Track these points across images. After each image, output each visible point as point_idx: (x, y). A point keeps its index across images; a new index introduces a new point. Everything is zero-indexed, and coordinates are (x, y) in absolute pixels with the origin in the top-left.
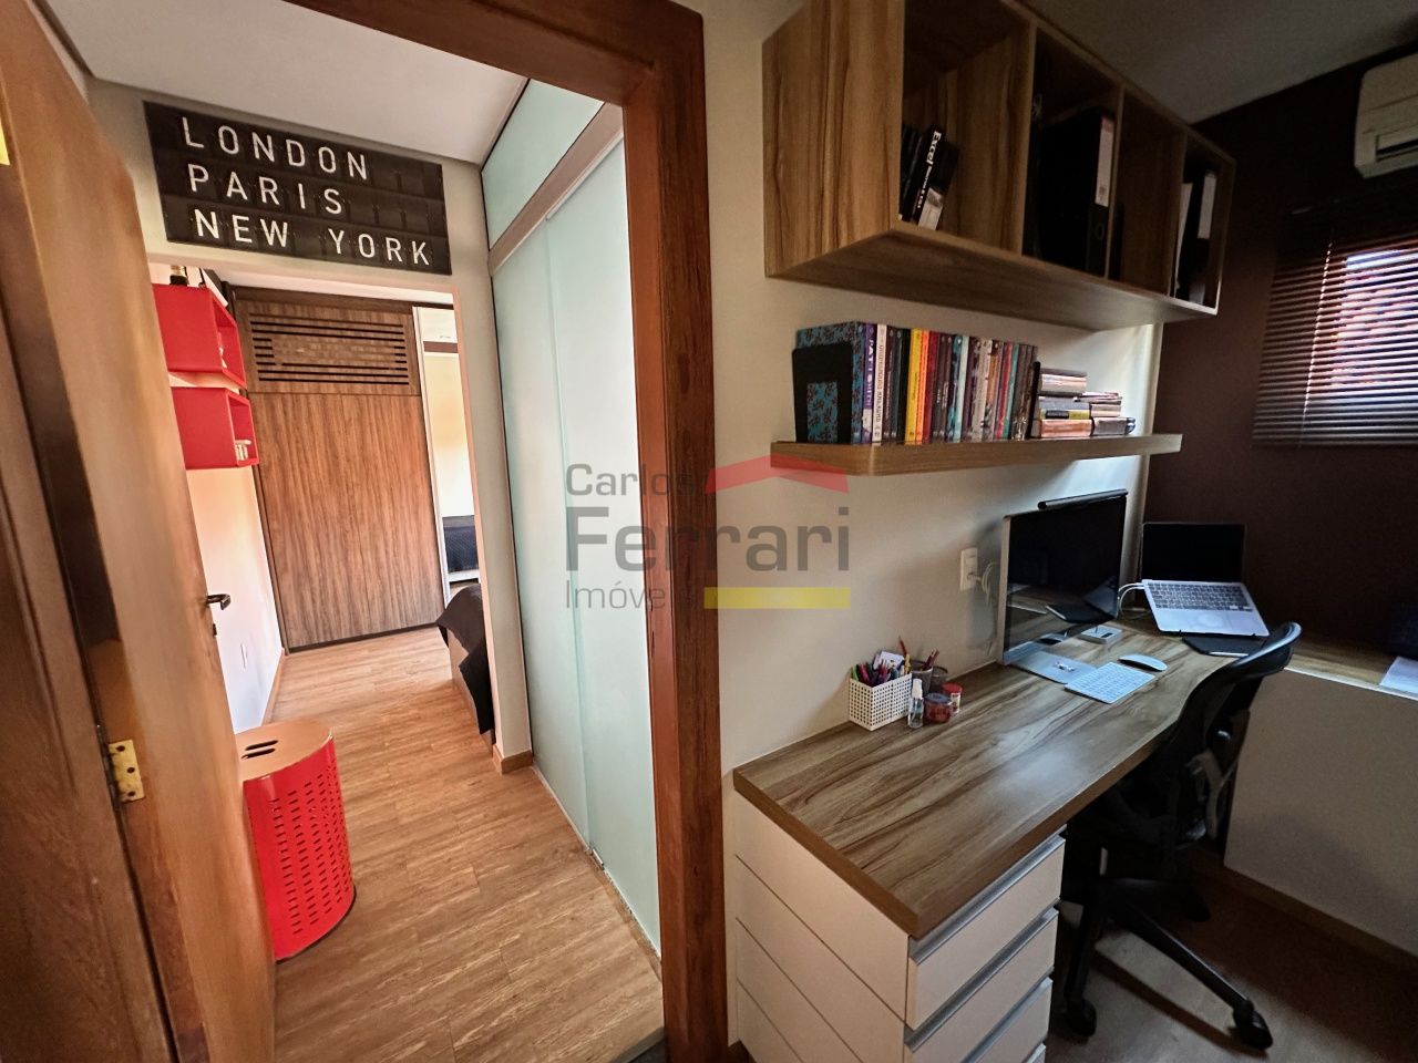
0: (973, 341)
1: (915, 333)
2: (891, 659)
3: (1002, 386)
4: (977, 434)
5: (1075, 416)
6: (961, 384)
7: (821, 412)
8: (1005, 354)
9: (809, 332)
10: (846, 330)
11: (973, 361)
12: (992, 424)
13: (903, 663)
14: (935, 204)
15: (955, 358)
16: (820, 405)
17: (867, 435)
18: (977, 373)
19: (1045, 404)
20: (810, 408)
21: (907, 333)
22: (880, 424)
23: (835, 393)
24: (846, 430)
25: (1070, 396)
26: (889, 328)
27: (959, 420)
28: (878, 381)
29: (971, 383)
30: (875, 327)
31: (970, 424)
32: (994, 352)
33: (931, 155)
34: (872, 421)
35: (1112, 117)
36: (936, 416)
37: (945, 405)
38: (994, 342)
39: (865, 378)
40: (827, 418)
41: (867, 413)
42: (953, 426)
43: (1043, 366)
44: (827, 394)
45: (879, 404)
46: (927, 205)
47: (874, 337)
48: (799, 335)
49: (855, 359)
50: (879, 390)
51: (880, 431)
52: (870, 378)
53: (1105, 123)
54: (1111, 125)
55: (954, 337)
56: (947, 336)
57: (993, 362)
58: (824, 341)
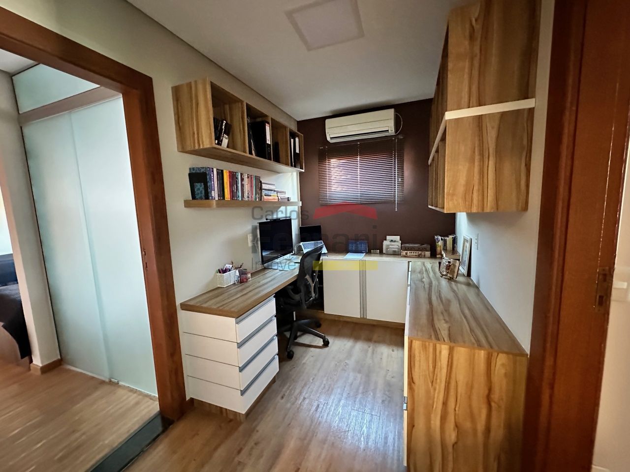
0: (242, 174)
1: (224, 171)
2: (229, 266)
3: (251, 186)
4: (246, 199)
5: (273, 196)
6: (239, 185)
7: (199, 192)
8: (251, 178)
9: (193, 169)
10: (204, 169)
11: (242, 180)
12: (250, 196)
13: (233, 266)
14: (226, 138)
15: (237, 178)
16: (199, 189)
17: (214, 198)
18: (243, 183)
19: (264, 192)
20: (196, 190)
21: (222, 171)
22: (217, 195)
23: (203, 186)
24: (207, 196)
25: (272, 190)
26: (217, 169)
27: (240, 195)
28: (215, 183)
29: (242, 185)
30: (213, 169)
31: (243, 197)
32: (248, 177)
33: (224, 126)
34: (215, 194)
35: (268, 123)
36: (233, 194)
37: (235, 191)
38: (248, 175)
39: (211, 182)
40: (201, 193)
41: (213, 192)
42: (239, 197)
43: (262, 182)
44: (201, 186)
45: (216, 189)
46: (224, 138)
47: (213, 171)
48: (190, 169)
49: (208, 177)
50: (216, 185)
51: (217, 197)
52: (213, 182)
53: (267, 124)
54: (268, 125)
55: (236, 173)
56: (234, 172)
57: (248, 180)
58: (198, 172)
